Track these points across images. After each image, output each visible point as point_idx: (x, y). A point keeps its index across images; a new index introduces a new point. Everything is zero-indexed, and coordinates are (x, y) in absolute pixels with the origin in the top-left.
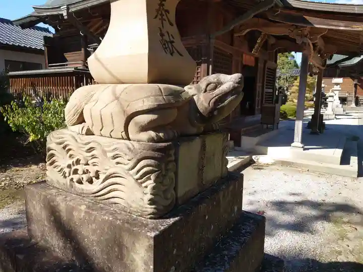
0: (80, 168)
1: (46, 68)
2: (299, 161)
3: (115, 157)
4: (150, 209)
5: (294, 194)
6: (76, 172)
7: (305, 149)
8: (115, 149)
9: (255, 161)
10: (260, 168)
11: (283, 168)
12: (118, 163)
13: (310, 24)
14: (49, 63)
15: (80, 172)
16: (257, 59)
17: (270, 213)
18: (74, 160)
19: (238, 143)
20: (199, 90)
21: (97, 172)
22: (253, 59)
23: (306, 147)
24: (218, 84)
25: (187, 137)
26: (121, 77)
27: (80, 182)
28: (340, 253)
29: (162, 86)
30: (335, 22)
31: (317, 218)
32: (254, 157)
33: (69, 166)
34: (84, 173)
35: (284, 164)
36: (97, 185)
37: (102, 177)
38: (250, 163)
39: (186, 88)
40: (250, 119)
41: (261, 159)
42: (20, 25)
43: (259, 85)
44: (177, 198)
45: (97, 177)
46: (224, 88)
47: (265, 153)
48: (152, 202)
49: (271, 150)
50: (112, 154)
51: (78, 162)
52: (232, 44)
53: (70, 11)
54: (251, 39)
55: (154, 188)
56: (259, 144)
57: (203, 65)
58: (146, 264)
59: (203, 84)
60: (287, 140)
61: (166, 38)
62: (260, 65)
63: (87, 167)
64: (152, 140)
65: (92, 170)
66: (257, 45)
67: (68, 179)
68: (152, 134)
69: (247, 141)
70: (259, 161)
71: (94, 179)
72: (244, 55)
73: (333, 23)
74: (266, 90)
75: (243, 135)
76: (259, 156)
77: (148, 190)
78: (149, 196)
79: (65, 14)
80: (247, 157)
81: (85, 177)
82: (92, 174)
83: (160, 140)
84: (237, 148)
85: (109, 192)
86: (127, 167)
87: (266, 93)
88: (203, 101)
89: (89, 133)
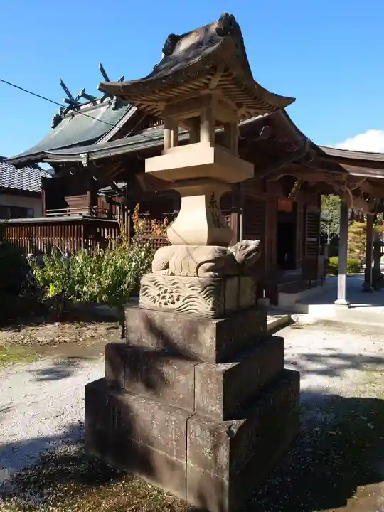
0: (167, 295)
1: (43, 216)
2: (344, 321)
3: (190, 287)
4: (212, 313)
5: (328, 349)
6: (164, 298)
7: (349, 307)
8: (191, 282)
9: (295, 320)
10: (299, 327)
11: (326, 328)
12: (193, 290)
13: (346, 171)
14: (46, 209)
15: (167, 297)
16: (295, 205)
17: (303, 362)
18: (163, 290)
19: (274, 301)
20: (236, 249)
21: (179, 296)
22: (290, 204)
23: (352, 305)
24: (247, 246)
25: (230, 276)
26: (189, 242)
27: (166, 304)
28: (364, 392)
29: (216, 247)
30: (371, 171)
31: (348, 367)
32: (292, 316)
33: (159, 295)
34: (170, 298)
35: (328, 323)
36: (178, 304)
37: (181, 299)
38: (289, 322)
39: (229, 248)
40: (289, 273)
41: (300, 319)
42: (14, 165)
43: (299, 233)
44: (225, 310)
45: (178, 300)
46: (251, 248)
47: (306, 312)
48: (213, 309)
49: (311, 308)
50: (188, 285)
51: (165, 292)
52: (264, 189)
53: (90, 159)
54: (287, 184)
55: (214, 301)
56: (298, 302)
57: (233, 215)
58: (212, 338)
59: (238, 245)
60: (330, 298)
61: (215, 218)
62: (300, 211)
63: (172, 294)
64: (211, 277)
65: (175, 295)
66: (294, 189)
67: (157, 303)
68: (211, 273)
69: (285, 299)
70: (299, 321)
71: (175, 301)
72: (279, 201)
73: (371, 172)
74: (308, 239)
75: (280, 291)
76: (298, 315)
77: (211, 303)
78: (211, 306)
79: (84, 162)
80: (284, 316)
81: (170, 300)
82: (175, 298)
83: (216, 276)
84: (273, 307)
85: (187, 307)
86: (199, 291)
87: (309, 242)
88: (238, 256)
89: (172, 274)
